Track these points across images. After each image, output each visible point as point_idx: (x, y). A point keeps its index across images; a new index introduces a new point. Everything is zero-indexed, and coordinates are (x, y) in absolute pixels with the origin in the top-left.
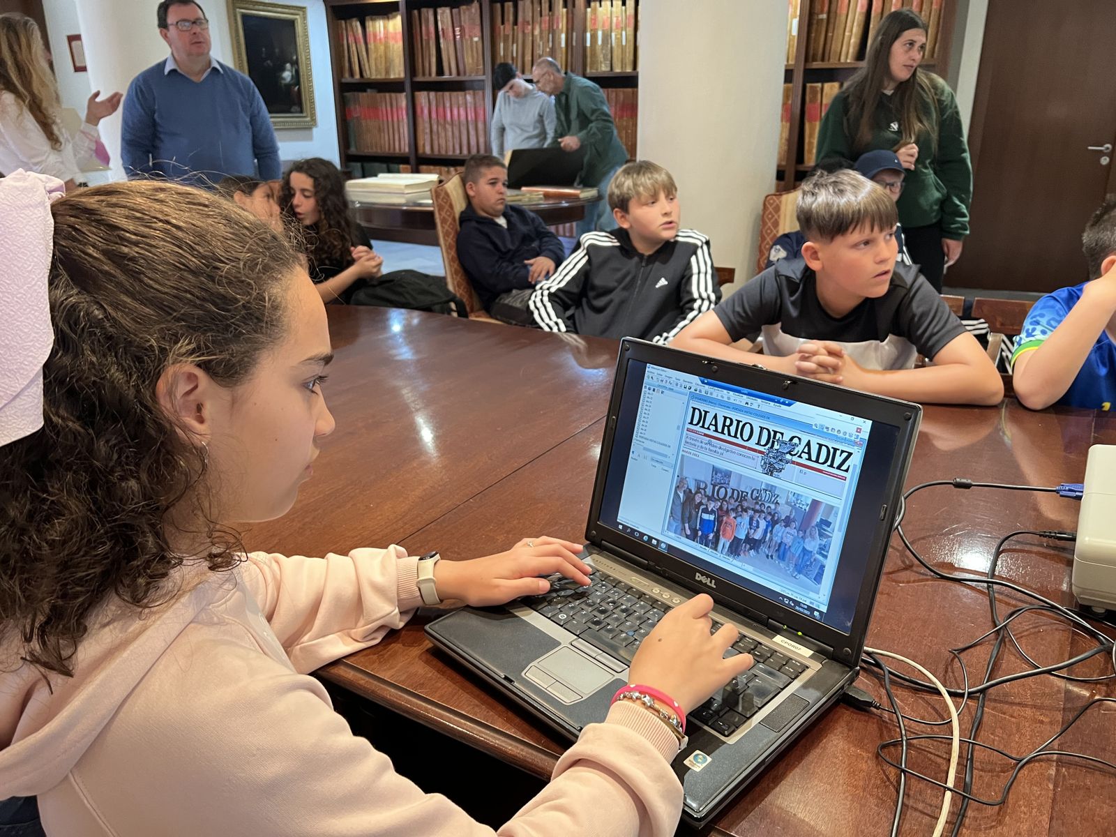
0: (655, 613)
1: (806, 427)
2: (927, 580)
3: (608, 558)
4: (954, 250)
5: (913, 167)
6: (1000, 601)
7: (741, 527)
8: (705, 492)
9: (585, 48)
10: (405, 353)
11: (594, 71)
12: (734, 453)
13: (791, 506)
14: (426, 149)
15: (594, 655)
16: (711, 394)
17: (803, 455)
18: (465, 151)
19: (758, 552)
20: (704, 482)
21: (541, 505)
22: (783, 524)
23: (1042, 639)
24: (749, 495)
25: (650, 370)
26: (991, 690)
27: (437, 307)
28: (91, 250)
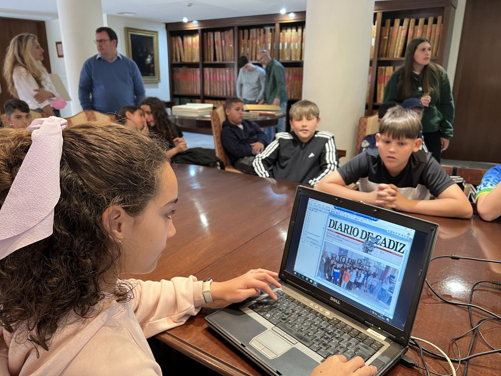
0: (311, 315)
1: (384, 232)
2: (439, 303)
3: (289, 287)
4: (446, 143)
5: (427, 106)
6: (475, 315)
7: (352, 276)
8: (336, 259)
9: (279, 50)
10: (196, 186)
11: (283, 60)
12: (350, 241)
13: (376, 268)
14: (208, 93)
15: (283, 335)
16: (339, 213)
17: (382, 244)
18: (225, 94)
19: (360, 288)
20: (335, 254)
21: (257, 260)
22: (372, 276)
23: (495, 335)
24: (356, 262)
25: (311, 201)
26: (471, 360)
27: (211, 164)
28: (78, 153)
